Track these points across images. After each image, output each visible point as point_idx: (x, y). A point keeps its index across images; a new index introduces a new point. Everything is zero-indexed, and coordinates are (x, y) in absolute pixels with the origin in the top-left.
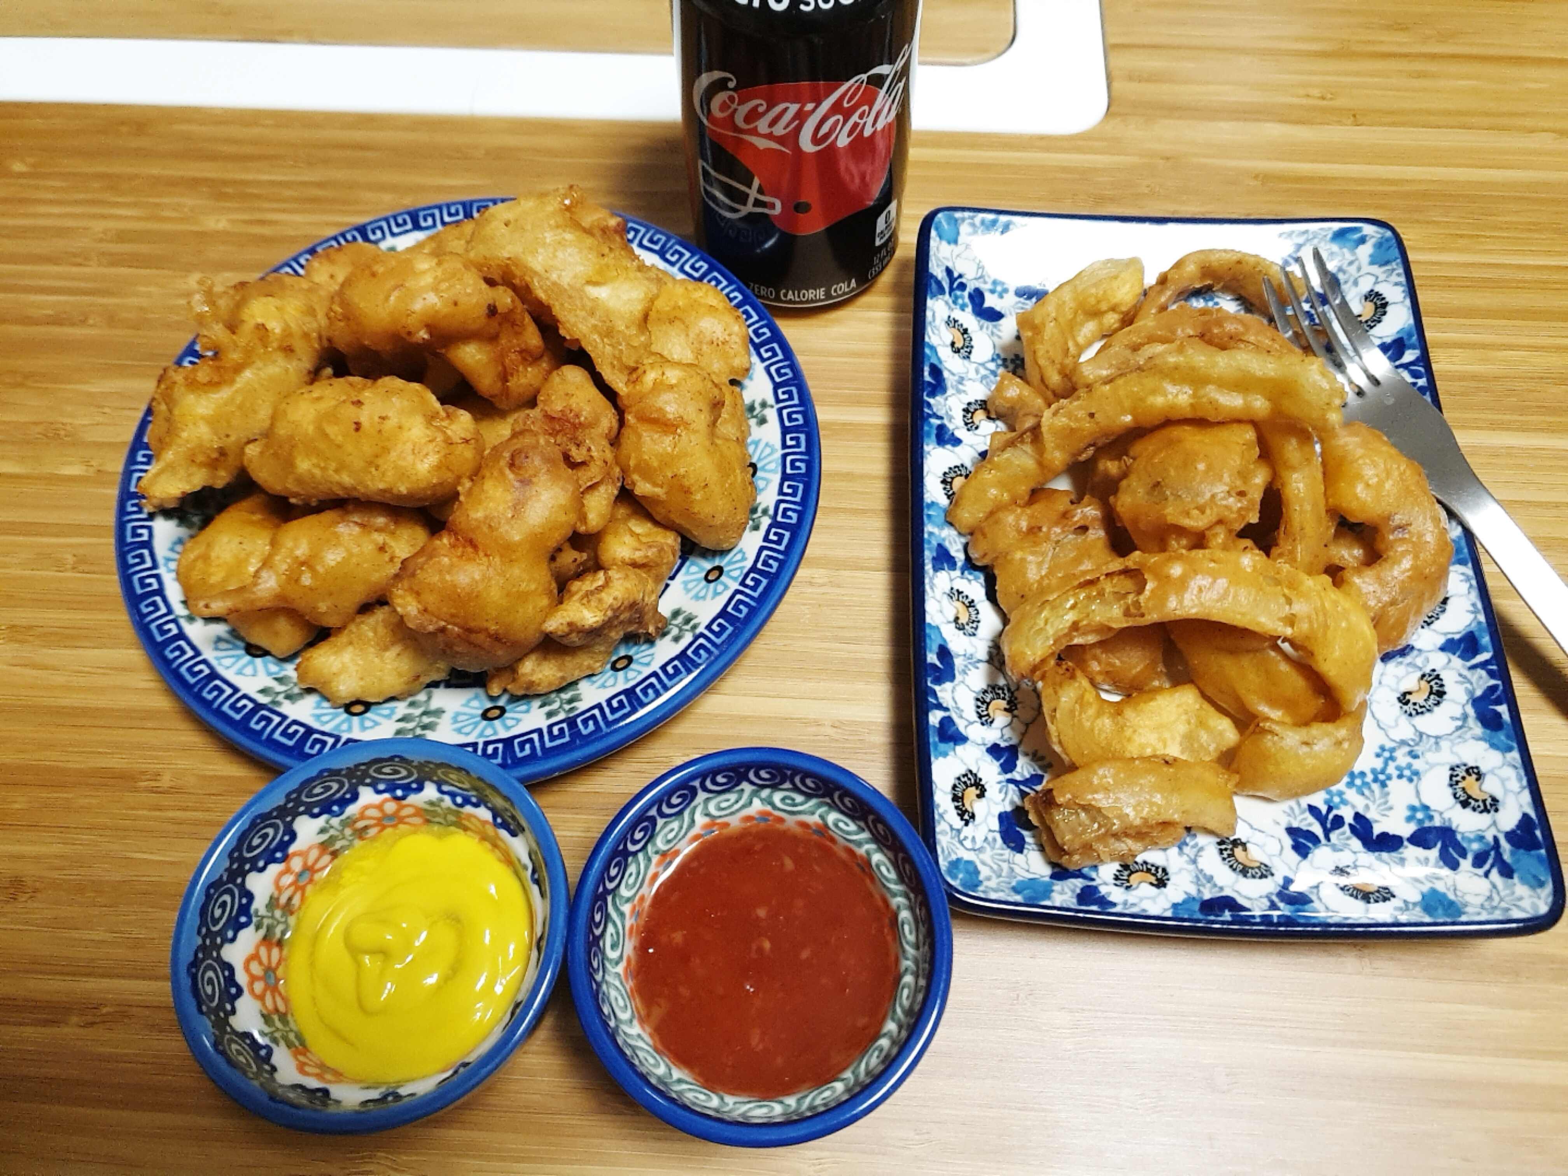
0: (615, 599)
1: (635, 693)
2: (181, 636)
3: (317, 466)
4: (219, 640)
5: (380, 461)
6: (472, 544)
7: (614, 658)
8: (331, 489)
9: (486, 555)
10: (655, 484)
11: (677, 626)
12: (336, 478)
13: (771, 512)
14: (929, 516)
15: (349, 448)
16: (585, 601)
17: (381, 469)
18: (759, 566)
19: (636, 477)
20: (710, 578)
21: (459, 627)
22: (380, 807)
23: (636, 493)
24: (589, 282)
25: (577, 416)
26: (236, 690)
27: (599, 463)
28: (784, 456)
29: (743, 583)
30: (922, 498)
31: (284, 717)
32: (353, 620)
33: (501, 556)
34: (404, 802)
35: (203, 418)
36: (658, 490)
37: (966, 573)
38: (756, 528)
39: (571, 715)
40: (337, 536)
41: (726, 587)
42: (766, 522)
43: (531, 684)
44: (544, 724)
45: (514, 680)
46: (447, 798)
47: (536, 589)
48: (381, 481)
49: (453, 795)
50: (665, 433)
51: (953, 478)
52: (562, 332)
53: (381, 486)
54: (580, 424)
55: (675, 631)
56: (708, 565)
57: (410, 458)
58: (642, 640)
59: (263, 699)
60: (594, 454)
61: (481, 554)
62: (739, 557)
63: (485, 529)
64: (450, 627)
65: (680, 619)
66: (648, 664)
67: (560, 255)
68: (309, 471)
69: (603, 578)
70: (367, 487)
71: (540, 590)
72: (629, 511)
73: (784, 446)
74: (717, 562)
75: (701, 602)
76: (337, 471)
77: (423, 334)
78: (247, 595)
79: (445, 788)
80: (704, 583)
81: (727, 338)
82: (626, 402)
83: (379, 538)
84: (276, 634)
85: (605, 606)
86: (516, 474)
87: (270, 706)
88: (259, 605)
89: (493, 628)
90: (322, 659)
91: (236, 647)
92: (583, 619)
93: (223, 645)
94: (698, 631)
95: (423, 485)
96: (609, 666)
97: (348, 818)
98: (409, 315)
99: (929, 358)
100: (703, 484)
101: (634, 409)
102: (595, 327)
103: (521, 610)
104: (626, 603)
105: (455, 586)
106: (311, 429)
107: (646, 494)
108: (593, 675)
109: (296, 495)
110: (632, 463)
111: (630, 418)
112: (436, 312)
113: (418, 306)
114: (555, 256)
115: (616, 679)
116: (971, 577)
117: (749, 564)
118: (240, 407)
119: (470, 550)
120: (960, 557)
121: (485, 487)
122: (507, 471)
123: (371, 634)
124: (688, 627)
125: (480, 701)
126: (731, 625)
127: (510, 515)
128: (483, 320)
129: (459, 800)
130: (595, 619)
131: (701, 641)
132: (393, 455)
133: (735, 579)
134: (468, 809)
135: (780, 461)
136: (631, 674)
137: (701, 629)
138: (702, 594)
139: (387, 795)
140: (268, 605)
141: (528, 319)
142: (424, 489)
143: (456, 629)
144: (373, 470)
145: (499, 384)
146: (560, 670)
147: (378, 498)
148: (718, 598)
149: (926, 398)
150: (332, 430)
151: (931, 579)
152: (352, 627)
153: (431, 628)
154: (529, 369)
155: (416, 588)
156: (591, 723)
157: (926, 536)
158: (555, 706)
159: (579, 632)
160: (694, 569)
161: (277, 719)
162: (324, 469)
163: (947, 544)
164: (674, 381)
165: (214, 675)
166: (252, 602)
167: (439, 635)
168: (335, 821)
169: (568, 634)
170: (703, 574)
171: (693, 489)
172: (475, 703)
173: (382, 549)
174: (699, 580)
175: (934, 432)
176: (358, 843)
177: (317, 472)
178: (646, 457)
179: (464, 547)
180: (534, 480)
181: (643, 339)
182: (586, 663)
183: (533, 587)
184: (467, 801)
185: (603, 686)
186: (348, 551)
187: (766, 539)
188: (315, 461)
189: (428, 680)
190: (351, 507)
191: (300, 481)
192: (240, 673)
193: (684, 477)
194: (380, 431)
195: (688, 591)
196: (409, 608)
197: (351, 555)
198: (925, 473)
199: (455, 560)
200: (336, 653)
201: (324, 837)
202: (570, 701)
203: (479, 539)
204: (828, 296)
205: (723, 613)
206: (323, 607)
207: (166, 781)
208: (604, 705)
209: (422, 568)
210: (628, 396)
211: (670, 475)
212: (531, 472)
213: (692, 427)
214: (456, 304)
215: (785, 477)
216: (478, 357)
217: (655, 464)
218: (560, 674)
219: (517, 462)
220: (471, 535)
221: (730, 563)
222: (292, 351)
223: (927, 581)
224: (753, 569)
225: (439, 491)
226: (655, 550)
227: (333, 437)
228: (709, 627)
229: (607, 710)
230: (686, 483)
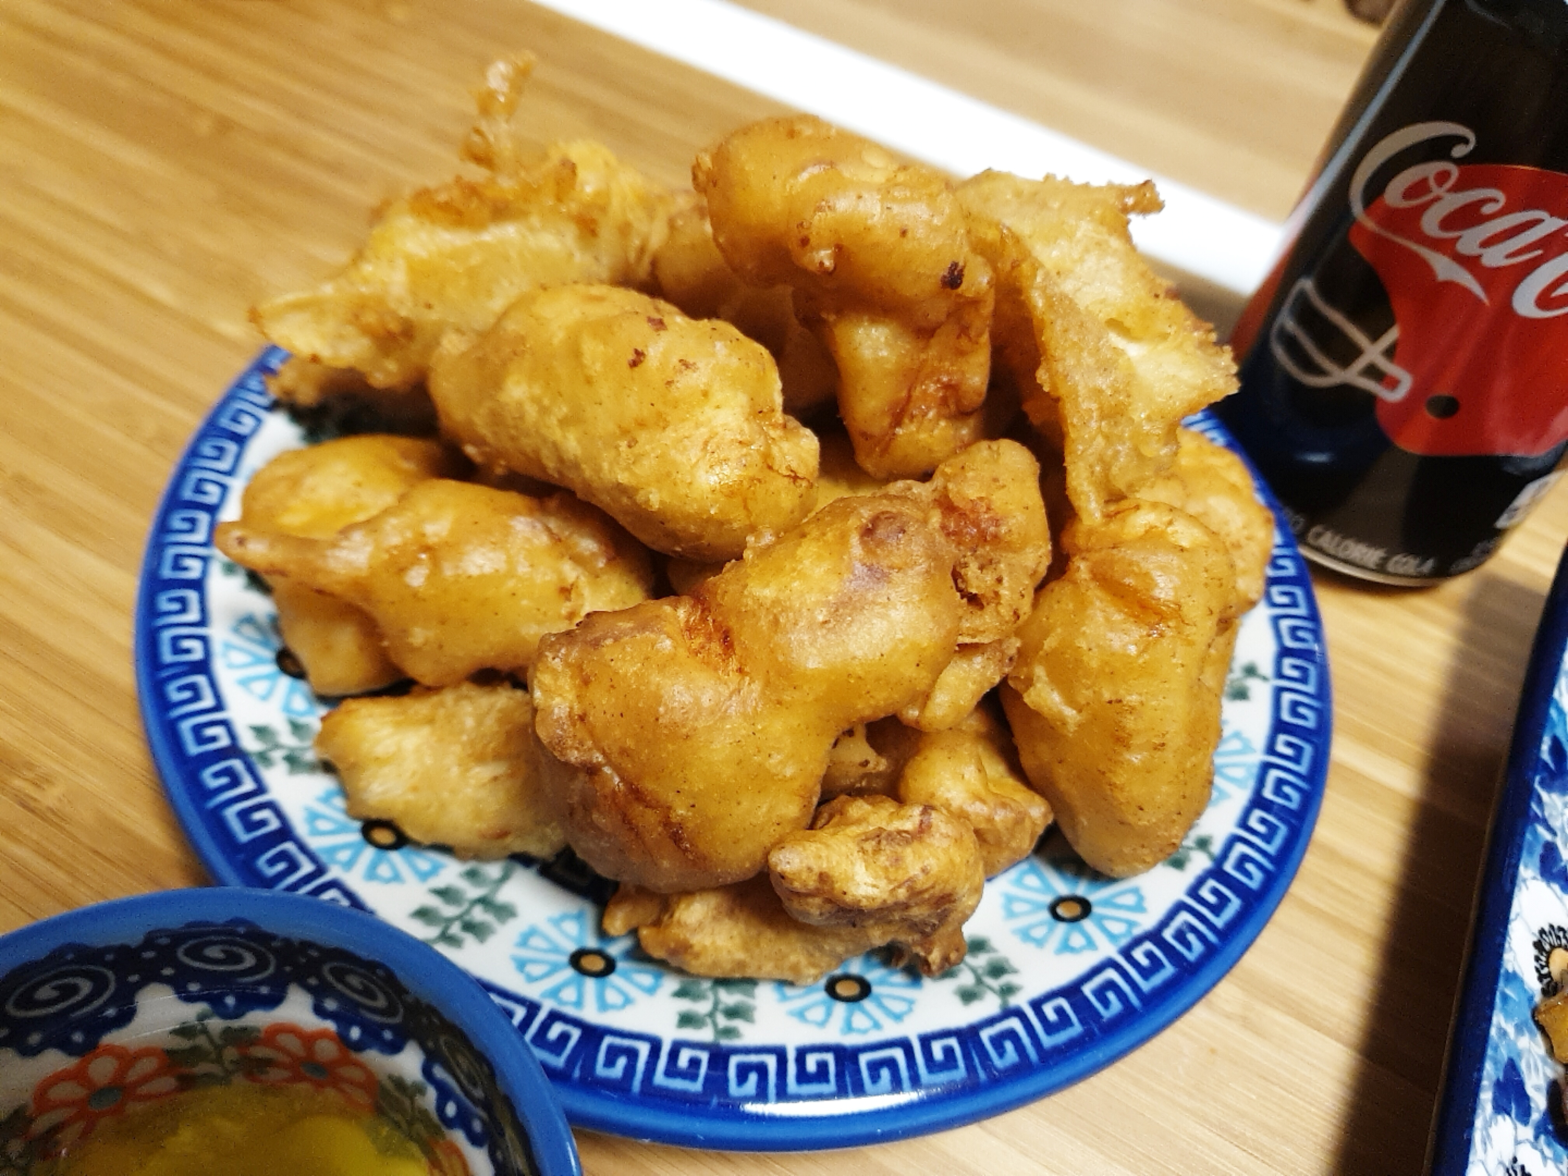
0: (924, 871)
1: (856, 1062)
2: (198, 585)
3: (537, 401)
4: (249, 620)
5: (643, 436)
6: (727, 640)
7: (838, 972)
8: (537, 452)
9: (740, 670)
10: (1071, 701)
11: (974, 970)
12: (556, 434)
13: (1216, 848)
14: (1505, 998)
15: (604, 390)
16: (869, 846)
17: (637, 449)
18: (1168, 934)
19: (1040, 671)
20: (1060, 911)
21: (622, 779)
22: (309, 1039)
23: (1026, 700)
24: (1115, 324)
25: (997, 522)
26: (219, 706)
27: (1005, 612)
28: (1266, 767)
29: (1126, 952)
30: (1499, 956)
31: (260, 789)
32: (456, 684)
33: (767, 684)
34: (354, 1056)
35: (409, 259)
36: (1070, 713)
37: (1542, 1138)
38: (1179, 864)
39: (725, 1042)
40: (507, 531)
41: (1091, 944)
42: (1200, 863)
43: (684, 948)
44: (669, 1033)
45: (657, 923)
46: (431, 1094)
47: (792, 779)
48: (628, 469)
49: (444, 1094)
50: (1137, 619)
51: (1553, 947)
52: (1042, 376)
53: (623, 478)
54: (996, 536)
55: (966, 979)
56: (1061, 886)
57: (694, 454)
58: (902, 964)
59: (250, 743)
60: (1004, 592)
61: (733, 664)
62: (1129, 900)
63: (764, 623)
64: (607, 770)
65: (981, 961)
66: (898, 1017)
67: (1091, 261)
68: (520, 404)
69: (917, 819)
70: (598, 470)
71: (796, 785)
72: (983, 729)
73: (1271, 749)
74: (1081, 889)
75: (1031, 947)
76: (564, 423)
77: (825, 257)
78: (311, 556)
79: (439, 1072)
80: (1046, 915)
81: (1243, 542)
82: (1081, 541)
83: (570, 572)
84: (328, 648)
85: (901, 876)
86: (869, 552)
87: (254, 759)
88: (322, 581)
89: (681, 812)
90: (370, 724)
91: (265, 644)
92: (851, 879)
93: (248, 630)
94: (1015, 1001)
95: (692, 508)
96: (823, 982)
97: (244, 1029)
98: (820, 209)
99: (1554, 726)
100: (1157, 741)
101: (1095, 556)
102: (1098, 392)
103: (745, 804)
104: (937, 891)
105: (658, 699)
106: (559, 337)
107: (1045, 711)
108: (791, 984)
109: (479, 442)
110: (1049, 643)
111: (1082, 568)
112: (868, 229)
113: (843, 204)
114: (1081, 260)
115: (829, 1014)
116: (1548, 1152)
117: (1148, 922)
118: (472, 273)
119: (716, 647)
120: (1539, 1102)
121: (800, 552)
122: (855, 539)
123: (470, 722)
124: (995, 983)
125: (581, 928)
126: (1082, 1021)
127: (821, 618)
128: (931, 284)
129: (451, 1109)
130: (871, 892)
131: (1014, 1023)
132: (670, 434)
133: (1112, 937)
134: (459, 1137)
135: (1255, 771)
136: (860, 1021)
137: (1021, 1001)
138: (1038, 933)
139: (330, 1026)
140: (337, 589)
141: (985, 338)
142: (688, 517)
143: (617, 780)
144: (623, 444)
145: (886, 421)
146: (746, 947)
147: (604, 500)
148: (1068, 957)
149: (1537, 786)
150: (591, 348)
151: (1487, 1125)
152: (448, 697)
153: (574, 756)
154: (943, 423)
155: (587, 669)
156: (753, 1078)
157: (1493, 1032)
158: (702, 1007)
159: (829, 901)
160: (1032, 880)
161: (248, 785)
162: (544, 411)
163: (1523, 1066)
164: (1185, 544)
165: (203, 667)
166: (316, 571)
167: (582, 777)
168: (216, 1024)
169: (810, 895)
170: (1048, 899)
171: (1136, 741)
172: (572, 927)
173: (565, 591)
174: (1037, 906)
175: (1539, 850)
176: (239, 1081)
177: (531, 412)
178: (1084, 645)
179: (709, 639)
180: (895, 576)
181: (1164, 451)
182: (793, 958)
183: (789, 772)
184: (462, 1121)
185: (801, 1014)
186: (510, 561)
187: (1193, 892)
188: (537, 390)
189: (517, 845)
190: (553, 504)
191: (496, 418)
192: (245, 683)
193: (1132, 710)
194: (669, 383)
195: (1011, 914)
196: (558, 700)
197: (511, 573)
198: (1512, 915)
199: (682, 653)
200: (398, 725)
201: (183, 1043)
202: (733, 1013)
203: (744, 636)
204: (1381, 568)
205: (1072, 991)
206: (419, 636)
207: (50, 797)
208: (791, 1056)
209: (616, 640)
210: (1091, 532)
211: (1107, 696)
212: (896, 561)
213: (1188, 630)
214: (904, 233)
215: (1258, 801)
216: (884, 353)
217: (1094, 664)
218: (740, 955)
219: (881, 532)
220: (733, 623)
221: (1108, 903)
222: (593, 233)
223: (1479, 1123)
224: (1155, 936)
225: (710, 536)
226: (1011, 815)
227: (587, 359)
228: (1037, 1005)
229: (792, 1069)
230: (1130, 723)
